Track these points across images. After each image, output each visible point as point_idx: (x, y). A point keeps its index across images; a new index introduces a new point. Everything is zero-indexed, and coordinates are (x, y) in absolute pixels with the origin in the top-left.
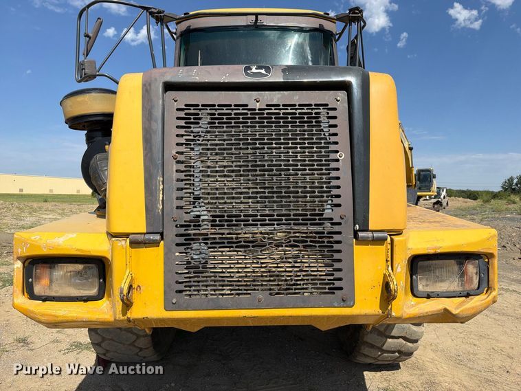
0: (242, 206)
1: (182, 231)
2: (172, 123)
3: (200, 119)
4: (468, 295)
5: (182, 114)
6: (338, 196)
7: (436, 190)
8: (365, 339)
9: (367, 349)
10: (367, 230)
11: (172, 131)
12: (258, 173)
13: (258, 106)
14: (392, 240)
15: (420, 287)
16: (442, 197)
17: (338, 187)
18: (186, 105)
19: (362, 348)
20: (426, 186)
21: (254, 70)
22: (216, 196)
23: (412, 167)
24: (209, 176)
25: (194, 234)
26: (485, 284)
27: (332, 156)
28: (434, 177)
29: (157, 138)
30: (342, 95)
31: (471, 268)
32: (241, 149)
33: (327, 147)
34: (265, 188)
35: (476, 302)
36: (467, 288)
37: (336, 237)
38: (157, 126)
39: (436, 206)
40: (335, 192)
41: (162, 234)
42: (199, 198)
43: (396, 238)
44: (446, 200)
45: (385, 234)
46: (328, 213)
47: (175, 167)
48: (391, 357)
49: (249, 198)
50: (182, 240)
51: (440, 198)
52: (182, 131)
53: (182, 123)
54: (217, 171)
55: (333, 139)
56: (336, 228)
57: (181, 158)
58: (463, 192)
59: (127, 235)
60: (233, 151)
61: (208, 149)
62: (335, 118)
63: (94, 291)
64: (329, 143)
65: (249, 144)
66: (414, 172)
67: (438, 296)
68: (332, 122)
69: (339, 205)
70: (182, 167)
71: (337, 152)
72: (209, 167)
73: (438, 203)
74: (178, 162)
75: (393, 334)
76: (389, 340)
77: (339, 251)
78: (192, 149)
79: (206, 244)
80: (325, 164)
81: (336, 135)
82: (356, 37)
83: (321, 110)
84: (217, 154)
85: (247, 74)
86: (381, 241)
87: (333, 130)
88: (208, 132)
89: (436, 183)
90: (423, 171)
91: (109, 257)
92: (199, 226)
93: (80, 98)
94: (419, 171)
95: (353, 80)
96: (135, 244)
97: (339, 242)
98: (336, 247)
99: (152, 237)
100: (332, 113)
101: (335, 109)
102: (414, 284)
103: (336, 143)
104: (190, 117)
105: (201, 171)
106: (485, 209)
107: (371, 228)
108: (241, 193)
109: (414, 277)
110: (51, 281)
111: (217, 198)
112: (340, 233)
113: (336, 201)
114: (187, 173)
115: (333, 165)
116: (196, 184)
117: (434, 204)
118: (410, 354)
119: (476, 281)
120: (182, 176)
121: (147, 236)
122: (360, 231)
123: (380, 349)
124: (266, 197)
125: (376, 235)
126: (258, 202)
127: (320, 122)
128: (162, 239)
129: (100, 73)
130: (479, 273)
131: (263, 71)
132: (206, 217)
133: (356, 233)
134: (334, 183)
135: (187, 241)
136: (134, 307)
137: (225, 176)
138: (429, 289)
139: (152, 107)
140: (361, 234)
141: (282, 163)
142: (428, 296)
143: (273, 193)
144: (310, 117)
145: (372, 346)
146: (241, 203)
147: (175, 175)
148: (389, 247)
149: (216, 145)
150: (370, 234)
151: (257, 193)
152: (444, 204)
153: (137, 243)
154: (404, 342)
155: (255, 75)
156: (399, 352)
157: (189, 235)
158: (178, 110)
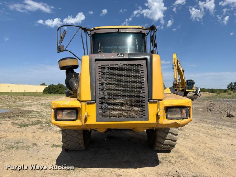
0: (117, 93)
1: (101, 100)
2: (97, 70)
3: (105, 69)
4: (183, 119)
5: (100, 68)
6: (144, 90)
7: (195, 89)
8: (157, 140)
9: (158, 144)
10: (152, 99)
11: (97, 72)
12: (121, 84)
13: (121, 65)
14: (159, 102)
15: (169, 116)
16: (198, 92)
17: (144, 87)
18: (101, 65)
19: (157, 143)
20: (190, 87)
21: (120, 55)
22: (110, 90)
23: (184, 79)
24: (108, 85)
25: (104, 101)
26: (188, 115)
27: (142, 79)
28: (194, 83)
29: (94, 74)
30: (145, 62)
31: (184, 111)
32: (116, 77)
33: (141, 76)
34: (123, 88)
35: (185, 121)
36: (183, 117)
37: (143, 101)
38: (93, 71)
39: (195, 96)
40: (143, 89)
41: (95, 101)
42: (105, 91)
43: (160, 101)
44: (200, 93)
45: (157, 100)
46: (141, 94)
47: (98, 82)
48: (167, 147)
49: (119, 91)
50: (100, 102)
51: (197, 92)
52: (100, 72)
53: (100, 70)
54: (110, 83)
55: (142, 74)
56: (143, 99)
57: (100, 80)
58: (210, 89)
59: (86, 101)
60: (114, 78)
61: (107, 77)
62: (143, 68)
63: (74, 118)
64: (141, 75)
65: (119, 76)
66: (185, 81)
67: (174, 119)
68: (142, 69)
69: (144, 92)
70: (100, 82)
71: (143, 78)
72: (107, 82)
73: (196, 94)
74: (99, 81)
75: (167, 138)
76: (166, 141)
77: (144, 105)
78: (103, 77)
79: (107, 104)
80: (140, 81)
81: (143, 73)
82: (153, 34)
83: (139, 66)
84: (110, 78)
85: (118, 56)
86: (156, 102)
87: (142, 72)
88: (107, 72)
89: (195, 86)
90: (189, 80)
91: (81, 107)
92: (105, 98)
93: (65, 61)
94: (188, 81)
95: (148, 57)
96: (88, 103)
97: (144, 103)
98: (143, 104)
99: (93, 101)
100: (142, 67)
101: (143, 66)
102: (167, 115)
103: (143, 75)
104: (102, 68)
105: (105, 83)
106: (217, 97)
107: (153, 99)
108: (117, 89)
109: (167, 113)
110: (62, 115)
111: (110, 91)
112: (144, 100)
113: (143, 91)
114: (102, 84)
115: (142, 81)
116: (104, 87)
117: (194, 95)
118: (174, 146)
119: (185, 114)
120: (100, 85)
121: (91, 101)
122: (150, 99)
123: (163, 144)
124: (124, 90)
125: (154, 101)
126: (121, 92)
127: (139, 69)
128: (95, 102)
129: (66, 50)
130: (186, 112)
131: (122, 55)
132: (107, 96)
133: (149, 100)
134: (143, 86)
135: (102, 103)
136: (87, 121)
137: (112, 85)
138: (171, 117)
139: (92, 66)
140: (150, 100)
141: (128, 81)
142: (171, 119)
143: (126, 89)
144: (136, 68)
145: (160, 143)
146: (117, 92)
147: (99, 85)
148: (158, 104)
149: (110, 76)
150: (153, 100)
151: (121, 89)
152: (200, 95)
153: (89, 103)
154: (171, 141)
155: (120, 56)
156: (170, 145)
157: (103, 101)
158: (99, 66)
